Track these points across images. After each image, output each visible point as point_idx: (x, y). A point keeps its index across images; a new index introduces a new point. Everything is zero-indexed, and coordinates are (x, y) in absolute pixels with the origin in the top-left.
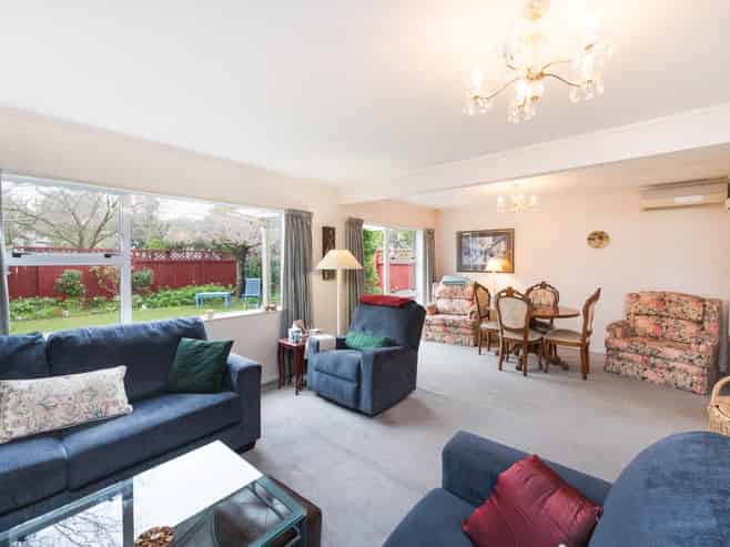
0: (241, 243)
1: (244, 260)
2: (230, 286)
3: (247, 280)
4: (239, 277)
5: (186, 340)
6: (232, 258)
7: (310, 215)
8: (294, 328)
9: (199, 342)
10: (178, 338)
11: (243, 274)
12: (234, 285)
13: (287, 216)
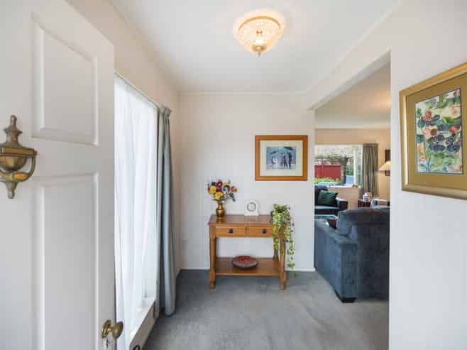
0: (343, 156)
1: (345, 165)
2: (337, 179)
3: (347, 176)
4: (342, 175)
5: (322, 191)
6: (338, 164)
7: (376, 145)
8: (366, 195)
9: (326, 192)
10: (320, 190)
11: (345, 173)
12: (340, 179)
13: (364, 147)
